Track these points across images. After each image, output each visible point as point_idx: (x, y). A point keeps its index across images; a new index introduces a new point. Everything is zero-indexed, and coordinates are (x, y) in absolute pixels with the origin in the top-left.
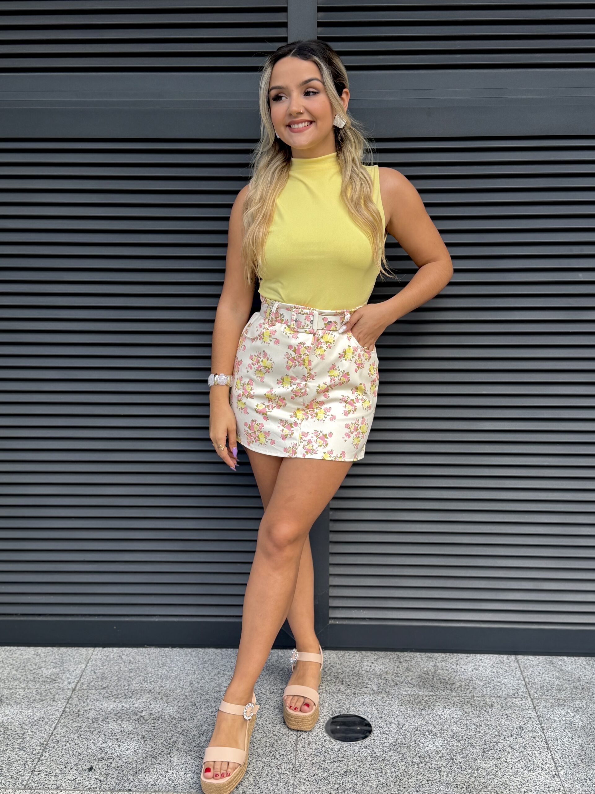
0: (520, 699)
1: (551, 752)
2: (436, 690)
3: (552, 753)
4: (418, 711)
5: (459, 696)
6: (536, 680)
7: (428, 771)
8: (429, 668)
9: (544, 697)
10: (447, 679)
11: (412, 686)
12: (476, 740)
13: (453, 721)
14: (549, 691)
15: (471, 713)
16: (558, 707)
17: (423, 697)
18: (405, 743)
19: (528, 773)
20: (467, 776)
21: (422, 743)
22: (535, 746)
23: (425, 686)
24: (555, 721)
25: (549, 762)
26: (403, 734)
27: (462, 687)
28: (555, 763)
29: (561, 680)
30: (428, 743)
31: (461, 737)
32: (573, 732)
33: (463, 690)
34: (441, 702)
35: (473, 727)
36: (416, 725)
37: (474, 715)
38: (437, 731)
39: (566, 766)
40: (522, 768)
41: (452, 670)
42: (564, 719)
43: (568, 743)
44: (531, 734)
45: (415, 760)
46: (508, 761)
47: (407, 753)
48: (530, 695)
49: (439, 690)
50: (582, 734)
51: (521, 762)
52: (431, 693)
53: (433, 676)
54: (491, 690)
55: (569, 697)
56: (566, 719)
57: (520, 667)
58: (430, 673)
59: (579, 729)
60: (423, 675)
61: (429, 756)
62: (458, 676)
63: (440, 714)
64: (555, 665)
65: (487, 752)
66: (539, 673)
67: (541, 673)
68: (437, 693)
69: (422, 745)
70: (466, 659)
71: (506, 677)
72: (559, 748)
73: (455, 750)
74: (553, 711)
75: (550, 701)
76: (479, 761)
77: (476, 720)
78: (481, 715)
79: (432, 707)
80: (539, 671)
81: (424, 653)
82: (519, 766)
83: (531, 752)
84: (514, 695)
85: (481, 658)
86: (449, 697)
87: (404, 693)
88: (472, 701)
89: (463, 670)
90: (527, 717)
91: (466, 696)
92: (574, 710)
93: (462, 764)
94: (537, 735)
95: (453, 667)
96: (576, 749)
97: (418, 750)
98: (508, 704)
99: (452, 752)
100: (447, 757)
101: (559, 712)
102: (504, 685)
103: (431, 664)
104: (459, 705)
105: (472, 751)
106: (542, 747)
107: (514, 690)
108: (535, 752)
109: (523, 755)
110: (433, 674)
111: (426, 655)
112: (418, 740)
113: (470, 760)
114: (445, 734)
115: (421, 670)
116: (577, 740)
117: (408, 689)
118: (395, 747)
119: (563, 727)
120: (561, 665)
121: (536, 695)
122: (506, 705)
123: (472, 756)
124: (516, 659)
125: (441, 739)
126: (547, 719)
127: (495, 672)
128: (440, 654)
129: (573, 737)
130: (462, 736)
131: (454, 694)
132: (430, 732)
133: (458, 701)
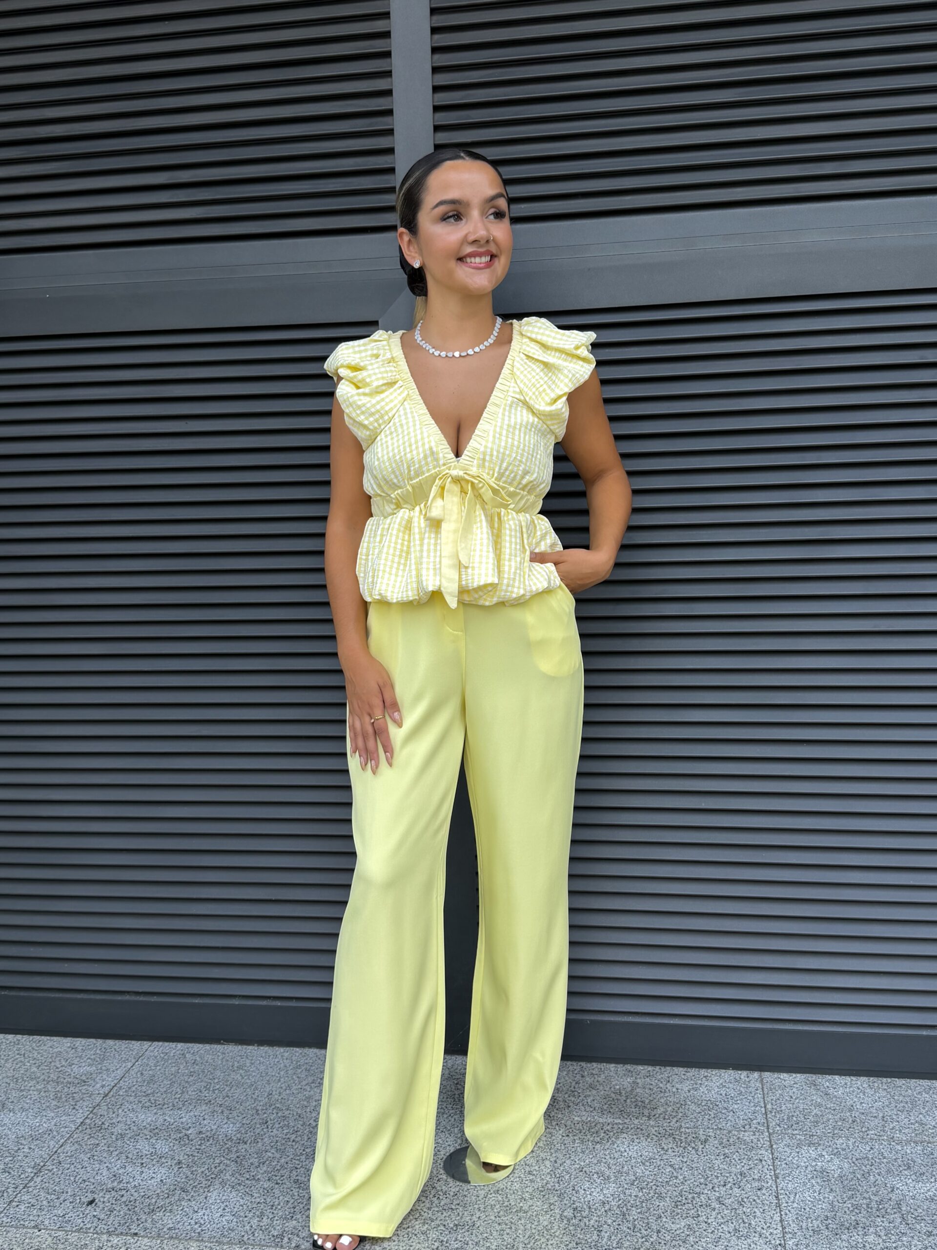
0: (752, 1133)
1: (781, 1211)
2: (626, 1117)
3: (782, 1213)
4: (590, 1144)
5: (658, 1126)
6: (784, 1107)
7: (582, 1230)
8: (623, 1085)
9: (789, 1131)
10: (647, 1101)
11: (591, 1109)
12: (668, 1188)
13: (639, 1161)
14: (800, 1124)
15: (670, 1150)
16: (809, 1146)
17: (603, 1125)
18: (558, 1188)
19: (736, 1240)
20: (640, 1240)
21: (584, 1190)
22: (758, 1201)
23: (611, 1110)
24: (798, 1167)
25: (775, 1226)
26: (558, 1176)
27: (667, 1113)
28: (784, 1228)
29: (822, 1109)
30: (593, 1190)
31: (645, 1183)
32: (823, 1183)
33: (667, 1117)
34: (630, 1133)
35: (668, 1170)
36: (582, 1164)
37: (674, 1154)
38: (611, 1174)
39: (799, 1233)
40: (729, 1233)
41: (659, 1089)
42: (814, 1164)
43: (812, 1199)
44: (756, 1184)
45: (565, 1214)
46: (709, 1221)
47: (556, 1203)
48: (768, 1129)
49: (631, 1116)
50: (837, 1188)
51: (730, 1223)
52: (617, 1121)
53: (627, 1096)
54: (709, 1120)
55: (829, 1133)
56: (816, 1165)
57: (763, 1089)
58: (624, 1092)
59: (833, 1179)
60: (613, 1095)
61: (590, 1208)
62: (665, 1099)
63: (623, 1150)
64: (818, 1087)
65: (679, 1207)
66: (791, 1097)
67: (794, 1097)
68: (626, 1121)
69: (583, 1192)
70: (684, 1074)
71: (739, 1102)
72: (795, 1205)
73: (632, 1202)
74: (798, 1153)
75: (798, 1137)
76: (664, 1220)
77: (676, 1161)
78: (685, 1154)
79: (613, 1139)
80: (791, 1094)
81: (622, 1065)
82: (726, 1228)
83: (748, 1210)
84: (744, 1128)
85: (706, 1074)
86: (644, 1127)
87: (576, 1118)
88: (677, 1133)
89: (674, 1090)
90: (756, 1160)
91: (670, 1126)
92: (833, 1151)
93: (636, 1223)
94: (765, 1185)
95: (661, 1085)
96: (822, 1209)
97: (575, 1199)
98: (731, 1140)
99: (626, 1205)
100: (616, 1212)
101: (808, 1154)
102: (732, 1113)
103: (629, 1080)
104: (655, 1138)
105: (658, 1204)
106: (768, 1203)
107: (746, 1120)
108: (756, 1210)
109: (735, 1213)
110: (627, 1095)
111: (624, 1068)
112: (579, 1185)
113: (651, 1217)
114: (623, 1178)
115: (610, 1088)
116: (827, 1196)
117: (584, 1113)
118: (541, 1194)
119: (809, 1176)
120: (828, 1087)
121: (778, 1128)
122: (728, 1141)
123: (655, 1212)
124: (760, 1076)
125: (614, 1185)
126: (786, 1164)
127: (724, 1095)
128: (646, 1067)
129: (821, 1191)
130: (648, 1182)
131: (652, 1123)
132: (600, 1174)
133: (655, 1133)
